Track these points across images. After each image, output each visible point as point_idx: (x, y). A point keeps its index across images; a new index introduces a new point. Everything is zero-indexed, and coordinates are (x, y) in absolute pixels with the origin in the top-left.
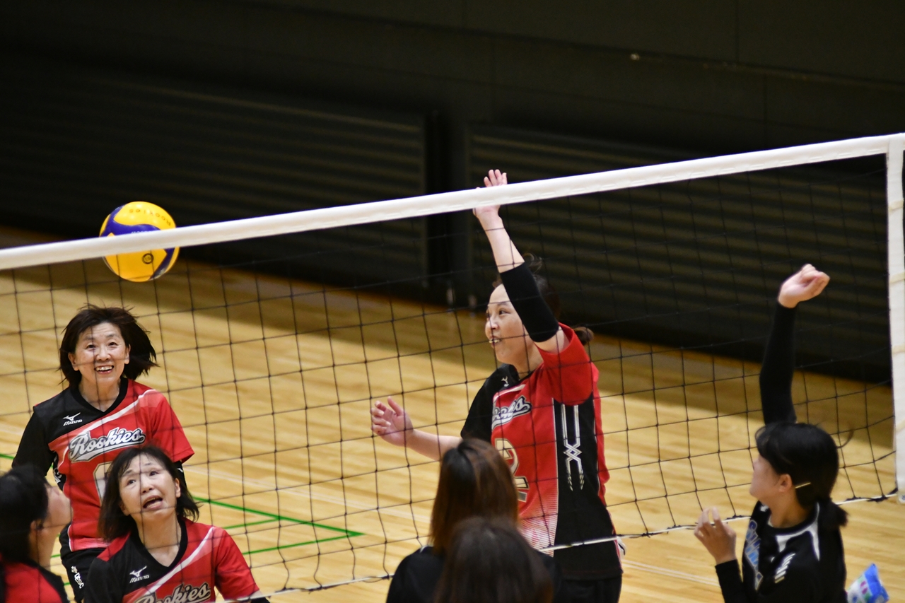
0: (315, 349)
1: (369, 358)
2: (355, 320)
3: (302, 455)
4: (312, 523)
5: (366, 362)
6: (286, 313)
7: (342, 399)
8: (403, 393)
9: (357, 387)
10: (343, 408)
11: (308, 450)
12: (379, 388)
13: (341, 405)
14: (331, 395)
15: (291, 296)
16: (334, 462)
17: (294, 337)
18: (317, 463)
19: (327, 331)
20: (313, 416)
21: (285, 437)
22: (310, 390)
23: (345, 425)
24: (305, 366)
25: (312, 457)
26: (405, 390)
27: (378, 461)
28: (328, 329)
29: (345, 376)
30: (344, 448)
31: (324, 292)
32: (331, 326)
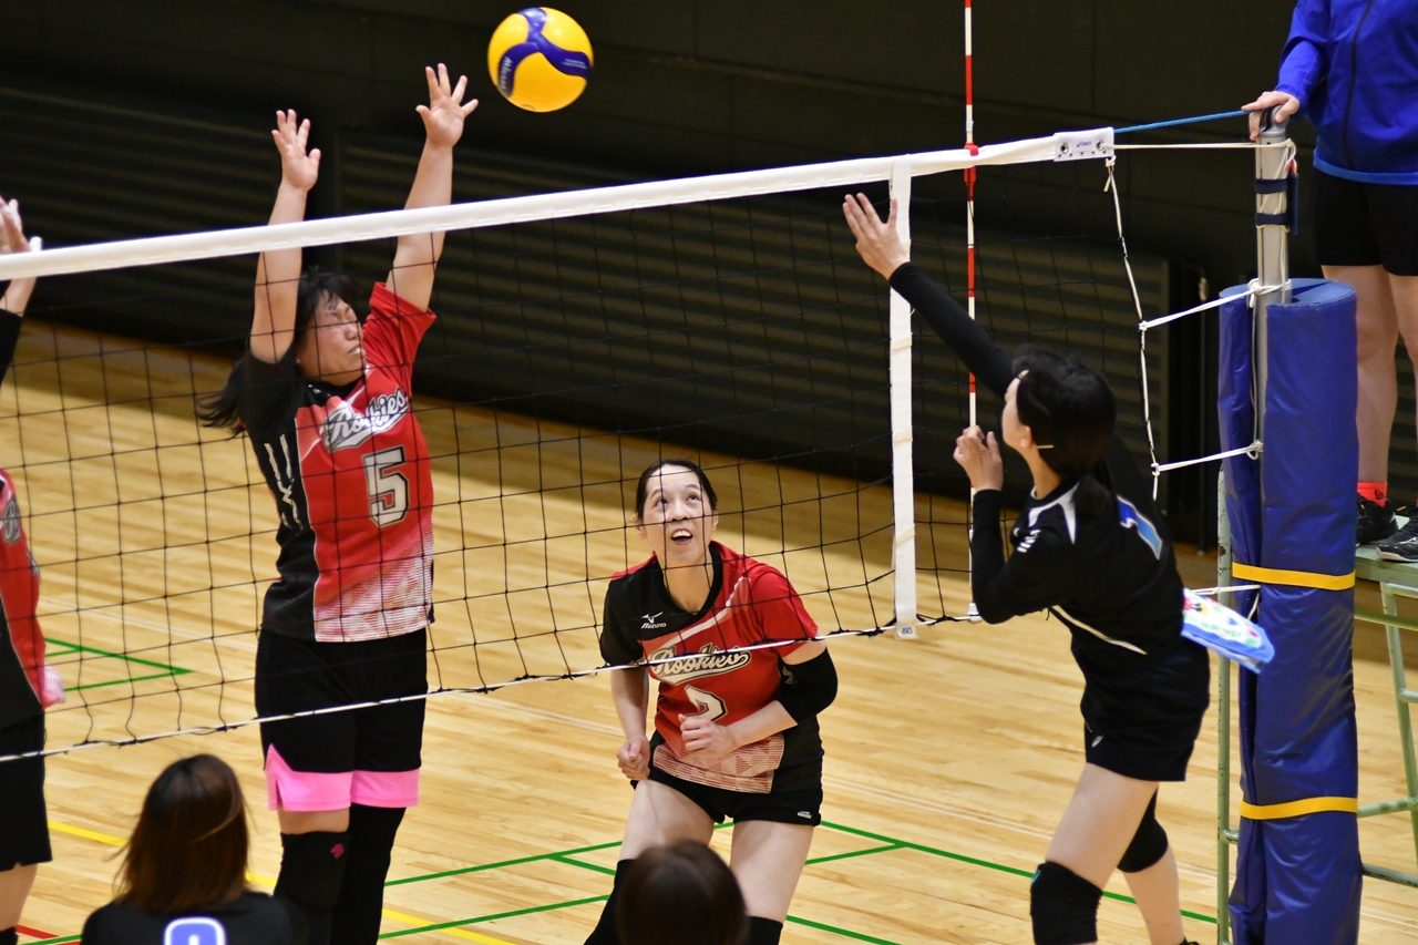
0: (132, 425)
1: (203, 439)
2: (185, 387)
3: (111, 566)
4: (124, 656)
5: (200, 443)
6: (92, 377)
7: (168, 491)
8: (248, 485)
9: (186, 477)
10: (169, 505)
11: (121, 560)
12: (215, 479)
13: (166, 500)
14: (153, 488)
15: (101, 354)
16: (155, 576)
17: (104, 408)
18: (132, 577)
19: (148, 403)
20: (128, 514)
21: (89, 542)
22: (125, 481)
23: (171, 528)
24: (118, 447)
25: (126, 570)
26: (251, 482)
27: (214, 575)
28: (150, 399)
29: (172, 462)
30: (169, 558)
31: (144, 349)
32: (154, 395)
